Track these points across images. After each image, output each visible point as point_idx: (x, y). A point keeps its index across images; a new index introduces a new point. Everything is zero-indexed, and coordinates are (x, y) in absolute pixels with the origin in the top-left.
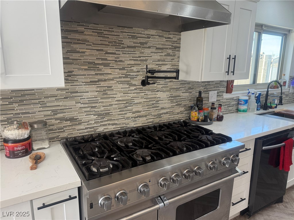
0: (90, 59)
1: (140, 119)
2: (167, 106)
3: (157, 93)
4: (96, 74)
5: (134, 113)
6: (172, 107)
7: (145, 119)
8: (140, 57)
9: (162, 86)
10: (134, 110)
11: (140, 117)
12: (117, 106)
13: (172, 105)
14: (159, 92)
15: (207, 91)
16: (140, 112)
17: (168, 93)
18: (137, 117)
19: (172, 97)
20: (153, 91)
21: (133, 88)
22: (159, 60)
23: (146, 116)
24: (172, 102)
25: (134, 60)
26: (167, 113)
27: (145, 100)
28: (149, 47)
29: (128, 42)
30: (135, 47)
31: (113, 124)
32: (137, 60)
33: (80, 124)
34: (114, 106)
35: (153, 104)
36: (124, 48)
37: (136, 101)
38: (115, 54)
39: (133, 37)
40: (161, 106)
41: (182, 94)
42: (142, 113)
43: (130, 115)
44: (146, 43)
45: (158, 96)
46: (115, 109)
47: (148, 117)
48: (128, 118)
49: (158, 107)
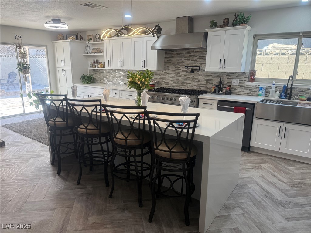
0: (173, 62)
1: (190, 87)
2: (204, 83)
3: (199, 76)
4: (175, 68)
5: (187, 84)
6: (207, 84)
7: (192, 87)
8: (191, 61)
9: (201, 73)
10: (188, 83)
11: (190, 86)
12: (181, 80)
13: (207, 83)
14: (200, 76)
15: (231, 79)
16: (190, 84)
17: (205, 77)
18: (189, 86)
19: (207, 79)
20: (197, 75)
21: (188, 73)
22: (200, 62)
23: (193, 86)
24: (207, 82)
25: (189, 62)
26: (204, 87)
27: (193, 79)
28: (196, 57)
29: (187, 55)
30: (190, 57)
31: (179, 87)
32: (190, 62)
33: (169, 84)
34: (180, 80)
35: (197, 81)
36: (185, 58)
37: (189, 79)
38: (182, 60)
39: (189, 53)
40: (201, 83)
41: (213, 79)
42: (191, 84)
43: (186, 84)
44: (195, 55)
45: (199, 78)
46: (180, 81)
47: (194, 87)
48: (185, 86)
49: (199, 83)
